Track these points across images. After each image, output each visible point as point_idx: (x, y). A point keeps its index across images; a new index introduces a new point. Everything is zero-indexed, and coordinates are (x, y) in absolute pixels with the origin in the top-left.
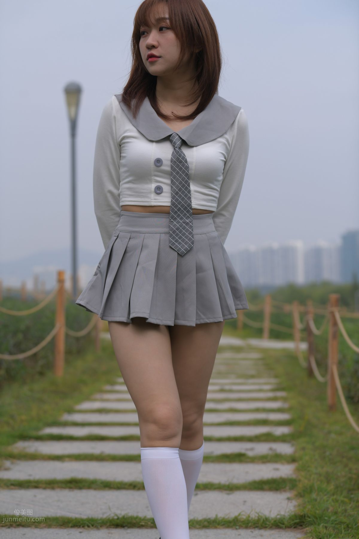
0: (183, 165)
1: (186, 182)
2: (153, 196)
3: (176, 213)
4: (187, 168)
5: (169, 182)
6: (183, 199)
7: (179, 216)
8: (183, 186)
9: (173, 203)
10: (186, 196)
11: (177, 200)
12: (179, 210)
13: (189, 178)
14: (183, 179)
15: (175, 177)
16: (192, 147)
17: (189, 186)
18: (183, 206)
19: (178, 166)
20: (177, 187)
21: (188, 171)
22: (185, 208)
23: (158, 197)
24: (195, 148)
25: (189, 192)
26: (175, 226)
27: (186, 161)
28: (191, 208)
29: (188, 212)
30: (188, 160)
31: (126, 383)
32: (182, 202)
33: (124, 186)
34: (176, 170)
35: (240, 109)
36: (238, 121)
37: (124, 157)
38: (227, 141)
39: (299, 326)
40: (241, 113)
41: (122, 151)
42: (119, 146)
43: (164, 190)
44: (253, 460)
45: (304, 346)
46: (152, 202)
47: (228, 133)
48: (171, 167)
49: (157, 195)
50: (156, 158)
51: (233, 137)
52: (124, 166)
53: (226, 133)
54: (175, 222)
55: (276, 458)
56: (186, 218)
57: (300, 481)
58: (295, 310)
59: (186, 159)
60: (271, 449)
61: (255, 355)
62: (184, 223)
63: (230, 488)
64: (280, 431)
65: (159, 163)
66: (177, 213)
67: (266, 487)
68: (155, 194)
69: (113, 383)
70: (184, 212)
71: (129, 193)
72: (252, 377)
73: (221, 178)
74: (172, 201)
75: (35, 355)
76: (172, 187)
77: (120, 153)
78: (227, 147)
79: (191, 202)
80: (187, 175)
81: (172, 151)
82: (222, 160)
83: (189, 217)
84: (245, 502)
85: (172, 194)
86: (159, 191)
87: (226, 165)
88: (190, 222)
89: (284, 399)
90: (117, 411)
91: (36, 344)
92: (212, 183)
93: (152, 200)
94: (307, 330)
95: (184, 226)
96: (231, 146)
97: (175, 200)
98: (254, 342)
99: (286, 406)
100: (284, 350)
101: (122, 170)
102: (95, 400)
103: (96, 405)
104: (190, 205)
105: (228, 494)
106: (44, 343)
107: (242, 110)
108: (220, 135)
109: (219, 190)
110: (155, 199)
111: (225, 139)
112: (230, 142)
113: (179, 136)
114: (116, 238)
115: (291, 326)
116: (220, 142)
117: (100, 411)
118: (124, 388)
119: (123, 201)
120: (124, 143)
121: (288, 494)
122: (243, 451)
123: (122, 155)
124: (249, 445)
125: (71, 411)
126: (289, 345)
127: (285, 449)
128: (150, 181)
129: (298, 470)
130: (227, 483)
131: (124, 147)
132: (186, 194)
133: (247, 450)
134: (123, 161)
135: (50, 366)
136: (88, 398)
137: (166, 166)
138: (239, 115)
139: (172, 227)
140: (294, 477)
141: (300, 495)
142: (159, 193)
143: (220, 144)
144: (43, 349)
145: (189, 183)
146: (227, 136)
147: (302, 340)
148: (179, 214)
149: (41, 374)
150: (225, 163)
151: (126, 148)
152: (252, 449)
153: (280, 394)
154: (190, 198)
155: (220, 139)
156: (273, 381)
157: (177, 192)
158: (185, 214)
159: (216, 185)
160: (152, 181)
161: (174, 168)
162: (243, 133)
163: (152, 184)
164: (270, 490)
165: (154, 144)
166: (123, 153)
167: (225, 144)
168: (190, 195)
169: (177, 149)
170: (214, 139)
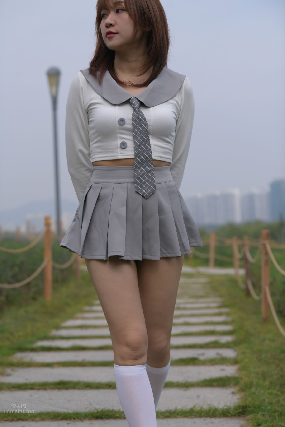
0: (143, 123)
1: (146, 136)
2: (119, 150)
3: (139, 163)
4: (146, 125)
5: (131, 138)
6: (144, 151)
7: (142, 165)
8: (144, 140)
9: (136, 155)
10: (147, 148)
11: (139, 152)
12: (142, 160)
13: (148, 133)
14: (143, 134)
15: (136, 133)
16: (149, 107)
17: (149, 140)
18: (144, 157)
19: (138, 124)
20: (139, 141)
21: (147, 127)
22: (147, 159)
23: (123, 151)
24: (151, 109)
25: (149, 144)
26: (139, 173)
27: (145, 119)
28: (152, 158)
29: (150, 161)
30: (146, 118)
31: (102, 304)
32: (143, 154)
33: (93, 145)
34: (137, 127)
35: (184, 77)
36: (185, 87)
37: (92, 121)
38: (177, 102)
39: (238, 255)
40: (186, 80)
41: (89, 117)
42: (87, 113)
43: (128, 145)
44: (204, 363)
45: (242, 272)
46: (119, 156)
47: (177, 96)
48: (133, 125)
49: (122, 150)
50: (119, 119)
51: (182, 99)
52: (93, 128)
53: (175, 96)
54: (139, 170)
55: (222, 361)
56: (148, 167)
57: (241, 378)
58: (234, 243)
59: (145, 117)
60: (218, 354)
61: (203, 280)
62: (147, 171)
63: (186, 386)
64: (225, 339)
65: (122, 122)
66: (141, 163)
67: (215, 384)
68: (121, 149)
69: (91, 305)
70: (146, 162)
71: (99, 150)
72: (202, 297)
73: (174, 134)
74: (135, 153)
75: (29, 284)
76: (134, 142)
77: (88, 119)
78: (177, 108)
79: (151, 153)
80: (146, 130)
81: (133, 112)
82: (175, 118)
83: (151, 166)
84: (198, 396)
85: (135, 147)
86: (124, 146)
87: (178, 123)
88: (152, 170)
89: (228, 314)
90: (95, 327)
91: (29, 275)
92: (168, 137)
93: (119, 154)
94: (244, 259)
95: (147, 173)
96: (180, 106)
97: (138, 152)
98: (203, 270)
99: (229, 319)
100: (227, 275)
101: (91, 132)
102: (77, 318)
103: (78, 322)
104: (151, 156)
105: (185, 390)
106: (35, 274)
107: (187, 78)
108: (171, 97)
109: (173, 143)
110: (121, 154)
111: (175, 101)
112: (180, 104)
113: (137, 99)
114: (89, 188)
115: (231, 256)
116: (171, 103)
117: (81, 327)
118: (100, 308)
119: (94, 158)
120: (91, 109)
121: (232, 390)
122: (196, 356)
123: (90, 120)
124: (200, 351)
125: (58, 327)
126: (230, 271)
127: (230, 353)
128: (116, 139)
129: (240, 370)
130: (184, 382)
131: (91, 113)
132: (147, 146)
133: (199, 355)
134: (91, 125)
135: (41, 292)
136: (72, 317)
137: (129, 125)
138: (185, 81)
139: (136, 175)
140: (237, 375)
141: (242, 390)
142: (124, 148)
143: (171, 105)
144: (35, 279)
145: (149, 137)
146: (176, 98)
147: (241, 267)
148: (142, 164)
149: (34, 299)
150: (177, 121)
151: (93, 113)
152: (203, 354)
153: (224, 310)
154: (150, 150)
155: (171, 101)
156: (218, 300)
157: (139, 145)
158: (147, 164)
159: (171, 140)
160: (118, 138)
161: (136, 125)
162: (189, 96)
163: (118, 141)
164: (219, 386)
165: (117, 107)
166: (91, 118)
167: (175, 105)
168: (150, 147)
169: (136, 110)
170: (166, 100)
